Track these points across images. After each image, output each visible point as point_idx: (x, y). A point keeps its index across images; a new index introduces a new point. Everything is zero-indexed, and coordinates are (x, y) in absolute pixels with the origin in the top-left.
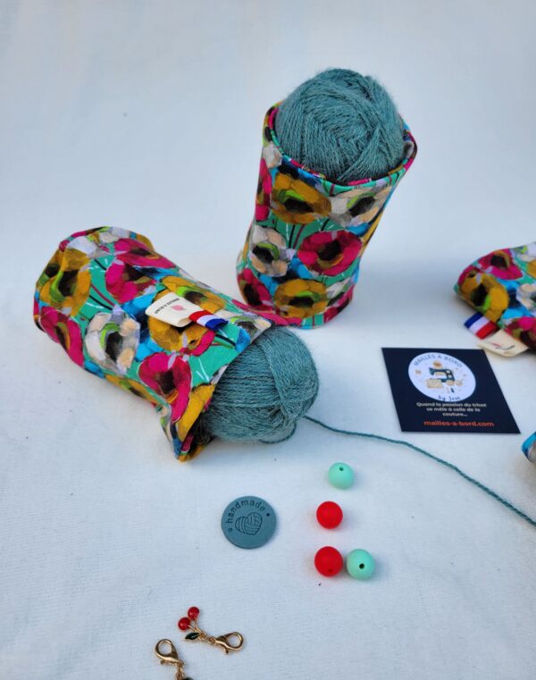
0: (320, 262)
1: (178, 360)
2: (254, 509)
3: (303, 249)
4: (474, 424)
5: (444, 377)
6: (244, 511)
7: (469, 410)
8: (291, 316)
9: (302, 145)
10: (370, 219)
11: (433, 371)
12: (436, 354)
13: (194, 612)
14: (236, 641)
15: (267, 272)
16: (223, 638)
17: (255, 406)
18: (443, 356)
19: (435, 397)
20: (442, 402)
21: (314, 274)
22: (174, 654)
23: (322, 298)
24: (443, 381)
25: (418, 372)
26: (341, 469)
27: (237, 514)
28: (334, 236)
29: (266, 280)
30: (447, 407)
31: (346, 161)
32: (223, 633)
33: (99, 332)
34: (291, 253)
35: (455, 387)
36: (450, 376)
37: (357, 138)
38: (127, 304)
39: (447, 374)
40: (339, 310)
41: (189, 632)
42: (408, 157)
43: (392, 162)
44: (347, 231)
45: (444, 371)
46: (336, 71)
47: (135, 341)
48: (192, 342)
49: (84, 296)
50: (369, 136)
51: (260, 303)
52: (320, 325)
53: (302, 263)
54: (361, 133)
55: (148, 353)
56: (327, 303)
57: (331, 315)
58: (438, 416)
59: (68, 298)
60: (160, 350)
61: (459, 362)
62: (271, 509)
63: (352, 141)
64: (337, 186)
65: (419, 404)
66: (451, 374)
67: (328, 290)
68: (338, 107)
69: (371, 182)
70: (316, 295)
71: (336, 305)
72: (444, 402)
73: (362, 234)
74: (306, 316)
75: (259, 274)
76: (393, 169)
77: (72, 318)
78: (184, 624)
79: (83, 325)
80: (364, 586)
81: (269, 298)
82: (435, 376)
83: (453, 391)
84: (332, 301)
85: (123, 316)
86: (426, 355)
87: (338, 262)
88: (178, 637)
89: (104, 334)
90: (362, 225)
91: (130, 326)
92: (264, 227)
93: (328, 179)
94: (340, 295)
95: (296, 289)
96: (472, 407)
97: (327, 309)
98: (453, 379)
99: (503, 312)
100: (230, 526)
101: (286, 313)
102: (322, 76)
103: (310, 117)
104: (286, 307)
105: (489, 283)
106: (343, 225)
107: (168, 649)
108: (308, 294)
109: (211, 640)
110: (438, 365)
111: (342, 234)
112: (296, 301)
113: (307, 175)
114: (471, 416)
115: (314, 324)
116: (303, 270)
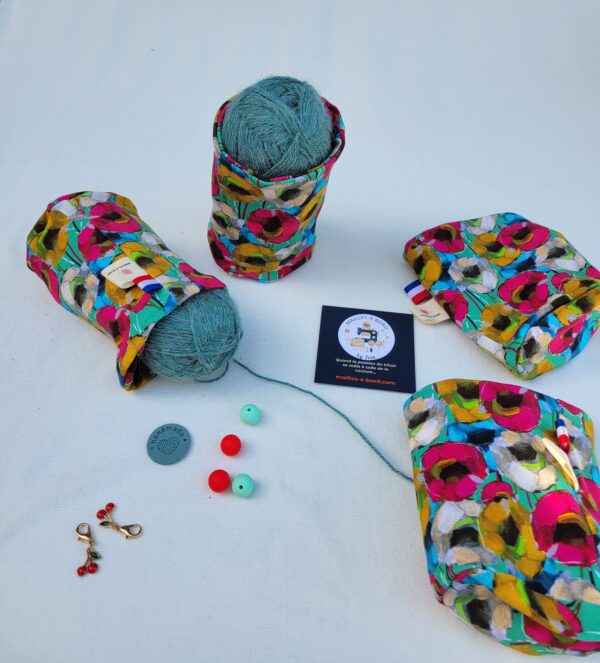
0: (265, 233)
1: (123, 313)
2: (175, 434)
3: (250, 220)
4: (379, 381)
5: (369, 337)
6: (167, 435)
7: (379, 369)
8: (248, 271)
9: (237, 144)
10: (301, 203)
11: (360, 331)
12: (369, 316)
13: (111, 506)
14: (136, 531)
15: (224, 235)
16: (127, 528)
17: (178, 355)
18: (374, 317)
19: (354, 355)
20: (358, 360)
21: (262, 241)
22: (89, 535)
23: (274, 259)
24: (366, 341)
25: (347, 331)
26: (249, 410)
27: (161, 437)
28: (274, 213)
29: (225, 240)
30: (361, 365)
31: (270, 161)
32: (128, 524)
33: (70, 282)
34: (241, 223)
35: (375, 347)
36: (374, 335)
37: (278, 144)
38: (92, 262)
39: (372, 335)
40: (294, 268)
41: (104, 520)
42: (332, 155)
43: (313, 161)
44: (283, 211)
45: (370, 332)
46: (275, 78)
47: (94, 294)
48: (135, 300)
49: (62, 251)
50: (290, 142)
51: (223, 258)
52: (275, 280)
53: (250, 232)
54: (281, 139)
55: (102, 305)
56: (278, 263)
57: (285, 272)
58: (351, 372)
59: (50, 251)
60: (111, 304)
61: (387, 324)
62: (189, 435)
63: (274, 146)
64: (261, 181)
65: (338, 360)
66: (376, 335)
67: (276, 254)
68: (265, 117)
69: (291, 179)
70: (267, 257)
71: (289, 264)
72: (360, 360)
73: (296, 214)
74: (262, 272)
75: (219, 236)
76: (315, 166)
77: (52, 268)
78: (101, 514)
79: (59, 274)
80: (244, 502)
81: (229, 255)
82: (360, 336)
83: (371, 350)
84: (283, 262)
85: (88, 272)
86: (360, 316)
87: (279, 234)
88: (95, 522)
89: (74, 284)
90: (294, 207)
91: (92, 281)
92: (218, 200)
93: (255, 175)
94: (291, 257)
95: (248, 250)
96: (383, 367)
97: (280, 268)
98: (375, 340)
99: (434, 283)
100: (153, 445)
101: (244, 269)
102: (262, 84)
103: (243, 122)
104: (243, 264)
105: (428, 256)
106: (278, 206)
107: (86, 531)
108: (261, 255)
109: (117, 528)
110: (367, 325)
111: (279, 212)
112: (250, 260)
113: (238, 169)
114: (379, 375)
115: (269, 279)
116: (251, 237)
